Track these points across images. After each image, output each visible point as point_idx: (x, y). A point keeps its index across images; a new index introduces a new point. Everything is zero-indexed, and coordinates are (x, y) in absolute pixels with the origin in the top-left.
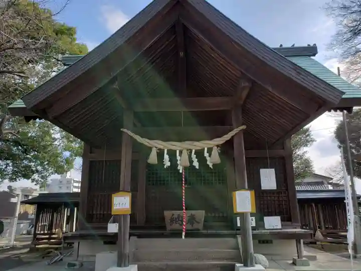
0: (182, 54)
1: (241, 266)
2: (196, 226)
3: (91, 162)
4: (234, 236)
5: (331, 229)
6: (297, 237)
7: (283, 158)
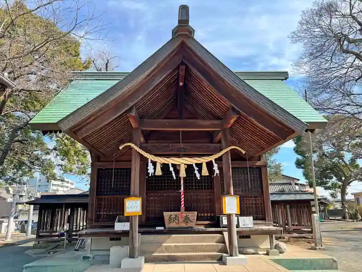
0: (181, 84)
1: (227, 256)
2: (189, 225)
3: (99, 170)
4: (221, 233)
5: (297, 225)
6: (270, 233)
7: (259, 168)
